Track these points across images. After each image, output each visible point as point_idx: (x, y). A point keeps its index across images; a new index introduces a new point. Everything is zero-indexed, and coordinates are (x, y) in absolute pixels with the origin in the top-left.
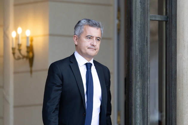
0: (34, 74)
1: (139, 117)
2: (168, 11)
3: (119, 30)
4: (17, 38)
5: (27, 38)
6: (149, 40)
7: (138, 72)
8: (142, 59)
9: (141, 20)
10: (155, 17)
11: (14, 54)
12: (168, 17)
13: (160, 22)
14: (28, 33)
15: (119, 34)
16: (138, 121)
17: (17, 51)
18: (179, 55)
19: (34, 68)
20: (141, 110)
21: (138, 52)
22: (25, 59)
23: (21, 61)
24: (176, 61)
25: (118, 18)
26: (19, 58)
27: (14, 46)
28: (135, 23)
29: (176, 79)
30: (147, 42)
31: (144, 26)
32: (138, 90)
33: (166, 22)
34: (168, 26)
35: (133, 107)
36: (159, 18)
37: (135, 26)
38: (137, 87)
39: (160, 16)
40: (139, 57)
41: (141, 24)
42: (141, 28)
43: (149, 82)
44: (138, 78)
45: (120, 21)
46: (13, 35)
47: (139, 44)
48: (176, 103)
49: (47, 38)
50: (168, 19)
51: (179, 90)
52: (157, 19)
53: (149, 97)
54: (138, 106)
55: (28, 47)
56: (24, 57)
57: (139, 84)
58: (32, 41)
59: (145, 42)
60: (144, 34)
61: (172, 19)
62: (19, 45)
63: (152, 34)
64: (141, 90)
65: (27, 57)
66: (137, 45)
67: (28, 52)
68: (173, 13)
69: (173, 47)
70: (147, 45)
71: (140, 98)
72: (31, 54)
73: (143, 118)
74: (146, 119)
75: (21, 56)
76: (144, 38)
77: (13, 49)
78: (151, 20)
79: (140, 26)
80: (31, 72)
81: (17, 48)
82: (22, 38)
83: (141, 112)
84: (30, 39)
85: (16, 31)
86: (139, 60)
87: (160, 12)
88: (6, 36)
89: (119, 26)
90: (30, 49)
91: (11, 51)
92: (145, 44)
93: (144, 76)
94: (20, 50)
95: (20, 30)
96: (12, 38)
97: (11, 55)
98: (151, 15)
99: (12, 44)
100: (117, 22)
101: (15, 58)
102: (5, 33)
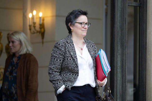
0: (45, 44)
3: (106, 13)
4: (33, 18)
5: (40, 18)
7: (119, 43)
8: (121, 34)
9: (121, 5)
10: (131, 3)
11: (30, 29)
12: (141, 4)
13: (135, 7)
14: (41, 15)
15: (106, 15)
16: (119, 79)
18: (148, 31)
19: (45, 40)
20: (121, 70)
21: (119, 28)
22: (38, 34)
23: (35, 34)
24: (146, 35)
25: (106, 4)
26: (34, 33)
27: (31, 24)
28: (117, 7)
29: (146, 48)
30: (125, 22)
31: (123, 10)
32: (119, 56)
33: (140, 7)
34: (141, 10)
35: (115, 68)
36: (134, 4)
37: (117, 9)
38: (118, 54)
39: (135, 2)
40: (120, 32)
41: (121, 9)
42: (121, 11)
43: (127, 50)
45: (107, 6)
46: (30, 16)
47: (120, 23)
48: (146, 66)
49: (55, 18)
50: (141, 5)
52: (133, 5)
53: (126, 61)
54: (119, 68)
55: (40, 25)
56: (37, 32)
57: (120, 52)
58: (43, 20)
59: (124, 21)
60: (124, 16)
62: (34, 23)
63: (130, 15)
64: (121, 56)
65: (40, 32)
66: (118, 23)
67: (40, 28)
69: (145, 25)
70: (125, 23)
71: (120, 62)
72: (42, 30)
73: (122, 77)
74: (124, 78)
75: (35, 32)
76: (124, 18)
77: (30, 26)
78: (128, 5)
79: (120, 9)
80: (43, 43)
81: (33, 25)
82: (36, 18)
83: (121, 72)
84: (42, 19)
85: (32, 13)
86: (119, 34)
88: (25, 17)
89: (106, 10)
90: (42, 26)
91: (28, 28)
92: (124, 23)
94: (34, 27)
95: (35, 12)
96: (29, 18)
97: (28, 31)
98: (129, 2)
99: (29, 22)
100: (105, 7)
101: (31, 33)
102: (24, 15)
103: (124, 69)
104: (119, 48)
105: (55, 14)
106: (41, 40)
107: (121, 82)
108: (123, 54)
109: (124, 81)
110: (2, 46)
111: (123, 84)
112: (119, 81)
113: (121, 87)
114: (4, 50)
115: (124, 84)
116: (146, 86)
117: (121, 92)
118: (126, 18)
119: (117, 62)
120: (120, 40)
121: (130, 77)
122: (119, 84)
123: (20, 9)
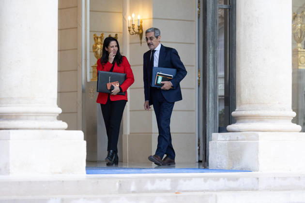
0: (142, 43)
1: (211, 72)
2: (230, 2)
3: (199, 15)
4: (132, 21)
5: (138, 20)
6: (218, 22)
7: (211, 42)
8: (213, 34)
9: (212, 8)
10: (222, 6)
11: (129, 31)
12: (230, 6)
13: (225, 9)
14: (139, 17)
15: (199, 17)
16: (211, 75)
17: (131, 29)
18: (237, 31)
20: (213, 67)
21: (211, 29)
22: (137, 35)
23: (134, 35)
24: (236, 35)
25: (199, 7)
27: (130, 26)
28: (209, 10)
29: (235, 47)
31: (215, 12)
32: (211, 55)
33: (229, 9)
34: (230, 12)
35: (208, 66)
36: (225, 7)
38: (210, 52)
39: (225, 5)
40: (211, 33)
41: (213, 11)
42: (213, 13)
43: (218, 49)
44: (211, 47)
45: (200, 9)
46: (129, 18)
48: (235, 63)
49: (152, 20)
50: (231, 8)
51: (237, 54)
52: (224, 7)
53: (218, 59)
54: (211, 65)
55: (138, 26)
56: (136, 33)
57: (211, 50)
58: (141, 22)
59: (216, 22)
60: (215, 17)
61: (233, 7)
62: (133, 25)
63: (221, 17)
64: (213, 55)
65: (138, 33)
66: (210, 25)
67: (139, 30)
68: (234, 3)
69: (234, 26)
71: (212, 60)
72: (141, 31)
73: (214, 73)
74: (216, 74)
75: (134, 33)
76: (215, 20)
77: (129, 28)
78: (219, 8)
80: (141, 43)
82: (135, 20)
83: (213, 69)
85: (131, 16)
86: (211, 35)
87: (225, 3)
88: (124, 19)
89: (199, 12)
90: (140, 28)
92: (216, 24)
93: (215, 46)
94: (133, 28)
95: (133, 15)
96: (129, 21)
98: (219, 5)
99: (128, 24)
100: (198, 9)
101: (130, 34)
102: (123, 17)
103: (216, 67)
105: (152, 17)
106: (140, 41)
107: (213, 78)
108: (214, 53)
109: (216, 77)
111: (214, 80)
112: (211, 78)
113: (213, 82)
115: (216, 79)
116: (235, 82)
117: (213, 87)
118: (217, 20)
119: (209, 60)
120: (212, 40)
121: (221, 73)
122: (211, 80)
123: (120, 13)
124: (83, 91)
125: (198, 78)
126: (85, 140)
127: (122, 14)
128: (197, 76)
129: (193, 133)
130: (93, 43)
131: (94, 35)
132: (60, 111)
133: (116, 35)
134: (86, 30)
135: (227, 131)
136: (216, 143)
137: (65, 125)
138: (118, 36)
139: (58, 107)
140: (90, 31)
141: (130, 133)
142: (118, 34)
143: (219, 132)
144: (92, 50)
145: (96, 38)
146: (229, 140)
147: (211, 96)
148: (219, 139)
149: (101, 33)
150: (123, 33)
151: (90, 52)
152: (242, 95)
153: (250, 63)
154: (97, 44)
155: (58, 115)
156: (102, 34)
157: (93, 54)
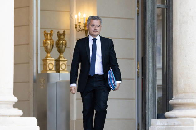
1: (150, 64)
2: (167, 2)
3: (138, 14)
4: (78, 19)
5: (84, 18)
7: (150, 38)
8: (152, 31)
9: (151, 8)
10: (160, 6)
15: (138, 16)
16: (150, 67)
17: (78, 26)
18: (174, 28)
21: (150, 26)
23: (81, 32)
24: (172, 32)
26: (79, 31)
27: (76, 24)
28: (148, 9)
29: (172, 42)
30: (155, 21)
31: (153, 11)
32: (150, 49)
33: (166, 9)
34: (167, 11)
35: (147, 59)
36: (162, 6)
37: (148, 11)
38: (149, 47)
39: (162, 5)
40: (150, 30)
41: (151, 10)
42: (151, 12)
43: (156, 44)
45: (139, 8)
46: (75, 17)
47: (150, 22)
48: (172, 57)
50: (168, 7)
51: (174, 49)
52: (161, 7)
53: (156, 53)
54: (150, 59)
55: (84, 24)
56: (82, 30)
57: (151, 45)
59: (154, 21)
60: (153, 16)
61: (170, 7)
62: (79, 23)
63: (158, 16)
64: (152, 49)
65: (84, 30)
66: (149, 22)
67: (84, 27)
68: (171, 3)
69: (171, 23)
70: (155, 22)
71: (151, 54)
72: (86, 28)
74: (154, 66)
75: (81, 30)
76: (153, 18)
78: (157, 8)
82: (81, 19)
83: (152, 62)
85: (77, 14)
86: (150, 32)
87: (163, 3)
88: (71, 17)
89: (138, 11)
90: (86, 25)
91: (74, 26)
92: (154, 22)
93: (154, 41)
94: (80, 26)
95: (79, 14)
96: (75, 19)
97: (75, 29)
98: (157, 4)
99: (75, 22)
100: (137, 9)
101: (77, 31)
102: (70, 16)
103: (154, 60)
104: (150, 42)
107: (152, 70)
108: (153, 47)
109: (154, 69)
110: (53, 42)
111: (153, 72)
112: (150, 70)
113: (152, 74)
114: (55, 45)
116: (172, 73)
117: (152, 78)
118: (155, 18)
119: (148, 54)
120: (151, 36)
121: (159, 65)
122: (150, 72)
123: (68, 12)
124: (35, 82)
125: (137, 70)
126: (38, 125)
127: (69, 13)
128: (137, 68)
129: (133, 119)
130: (44, 39)
131: (44, 32)
132: (16, 99)
133: (64, 31)
134: (37, 27)
135: (165, 118)
136: (155, 128)
137: (20, 112)
138: (66, 33)
139: (15, 96)
140: (41, 28)
141: (77, 119)
142: (65, 30)
143: (158, 118)
144: (42, 45)
145: (46, 34)
146: (167, 126)
147: (150, 86)
148: (157, 125)
149: (50, 30)
150: (71, 29)
151: (41, 47)
152: (178, 85)
153: (186, 56)
154: (47, 39)
155: (14, 103)
156: (52, 31)
157: (43, 49)
